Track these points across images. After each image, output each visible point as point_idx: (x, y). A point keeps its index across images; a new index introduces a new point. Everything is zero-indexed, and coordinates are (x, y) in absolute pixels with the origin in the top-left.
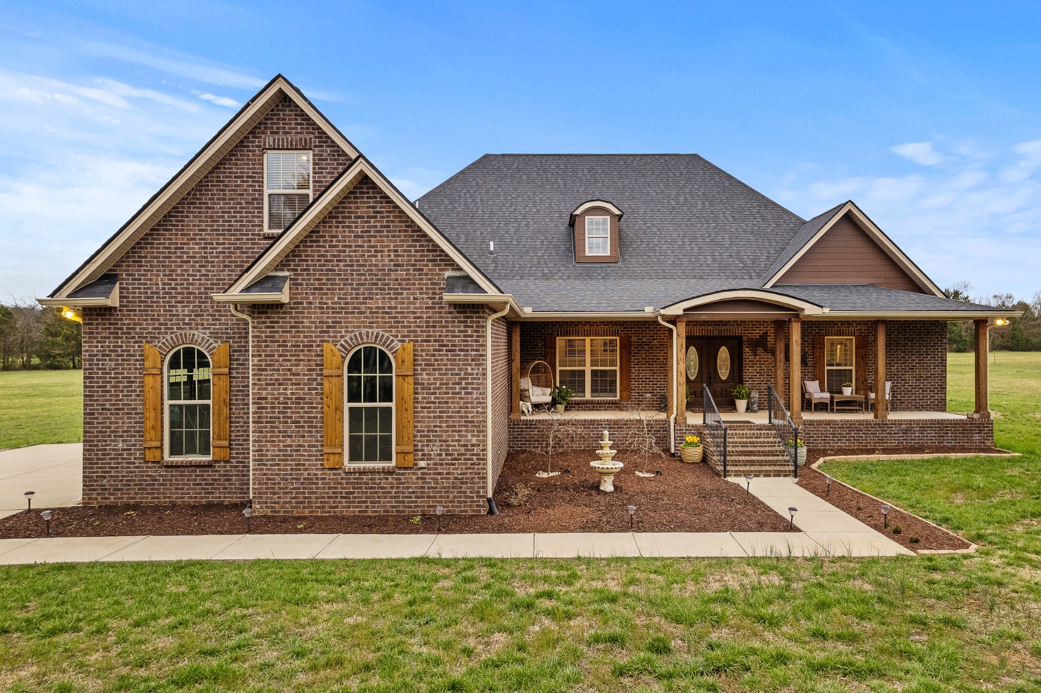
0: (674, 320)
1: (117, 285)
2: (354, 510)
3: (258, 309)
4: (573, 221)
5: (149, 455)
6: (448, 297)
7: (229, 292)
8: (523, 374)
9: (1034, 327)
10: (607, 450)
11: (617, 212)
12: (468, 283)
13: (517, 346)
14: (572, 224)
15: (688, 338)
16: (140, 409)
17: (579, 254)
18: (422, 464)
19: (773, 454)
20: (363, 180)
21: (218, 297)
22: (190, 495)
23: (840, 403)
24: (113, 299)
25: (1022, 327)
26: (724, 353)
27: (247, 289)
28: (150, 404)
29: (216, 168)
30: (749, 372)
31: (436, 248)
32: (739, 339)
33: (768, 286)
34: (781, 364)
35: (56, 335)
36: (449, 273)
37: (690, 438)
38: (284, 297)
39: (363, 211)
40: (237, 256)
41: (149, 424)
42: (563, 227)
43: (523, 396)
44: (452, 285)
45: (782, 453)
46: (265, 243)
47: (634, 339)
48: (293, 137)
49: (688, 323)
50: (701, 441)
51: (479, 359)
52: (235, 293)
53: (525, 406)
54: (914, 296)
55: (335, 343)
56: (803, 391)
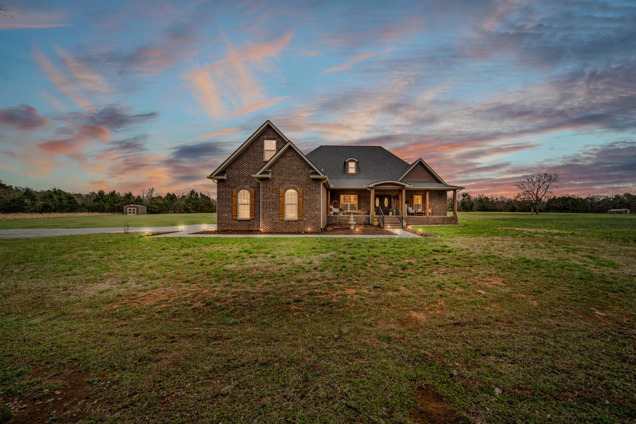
0: (372, 188)
1: (226, 174)
2: (287, 231)
3: (262, 179)
4: (345, 163)
5: (234, 218)
6: (312, 176)
7: (256, 174)
8: (331, 204)
9: (489, 204)
10: (352, 219)
11: (357, 161)
12: (316, 173)
13: (329, 196)
14: (345, 165)
15: (375, 195)
16: (231, 206)
17: (347, 173)
18: (305, 219)
19: (397, 223)
20: (290, 148)
21: (253, 176)
22: (244, 228)
23: (417, 213)
24: (225, 177)
25: (486, 204)
26: (386, 200)
27: (261, 174)
28: (234, 204)
29: (252, 144)
30: (393, 205)
31: (308, 164)
32: (390, 196)
33: (399, 180)
34: (400, 201)
35: (189, 202)
36: (311, 171)
37: (375, 220)
38: (270, 176)
39: (290, 155)
40: (257, 167)
41: (234, 209)
42: (342, 166)
43: (331, 210)
44: (312, 173)
45: (399, 223)
46: (264, 163)
47: (361, 195)
48: (271, 136)
49: (376, 191)
50: (378, 221)
51: (319, 193)
52: (258, 175)
53: (332, 213)
54: (437, 184)
55: (282, 188)
56: (408, 210)
